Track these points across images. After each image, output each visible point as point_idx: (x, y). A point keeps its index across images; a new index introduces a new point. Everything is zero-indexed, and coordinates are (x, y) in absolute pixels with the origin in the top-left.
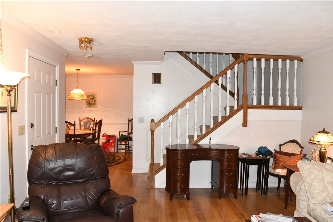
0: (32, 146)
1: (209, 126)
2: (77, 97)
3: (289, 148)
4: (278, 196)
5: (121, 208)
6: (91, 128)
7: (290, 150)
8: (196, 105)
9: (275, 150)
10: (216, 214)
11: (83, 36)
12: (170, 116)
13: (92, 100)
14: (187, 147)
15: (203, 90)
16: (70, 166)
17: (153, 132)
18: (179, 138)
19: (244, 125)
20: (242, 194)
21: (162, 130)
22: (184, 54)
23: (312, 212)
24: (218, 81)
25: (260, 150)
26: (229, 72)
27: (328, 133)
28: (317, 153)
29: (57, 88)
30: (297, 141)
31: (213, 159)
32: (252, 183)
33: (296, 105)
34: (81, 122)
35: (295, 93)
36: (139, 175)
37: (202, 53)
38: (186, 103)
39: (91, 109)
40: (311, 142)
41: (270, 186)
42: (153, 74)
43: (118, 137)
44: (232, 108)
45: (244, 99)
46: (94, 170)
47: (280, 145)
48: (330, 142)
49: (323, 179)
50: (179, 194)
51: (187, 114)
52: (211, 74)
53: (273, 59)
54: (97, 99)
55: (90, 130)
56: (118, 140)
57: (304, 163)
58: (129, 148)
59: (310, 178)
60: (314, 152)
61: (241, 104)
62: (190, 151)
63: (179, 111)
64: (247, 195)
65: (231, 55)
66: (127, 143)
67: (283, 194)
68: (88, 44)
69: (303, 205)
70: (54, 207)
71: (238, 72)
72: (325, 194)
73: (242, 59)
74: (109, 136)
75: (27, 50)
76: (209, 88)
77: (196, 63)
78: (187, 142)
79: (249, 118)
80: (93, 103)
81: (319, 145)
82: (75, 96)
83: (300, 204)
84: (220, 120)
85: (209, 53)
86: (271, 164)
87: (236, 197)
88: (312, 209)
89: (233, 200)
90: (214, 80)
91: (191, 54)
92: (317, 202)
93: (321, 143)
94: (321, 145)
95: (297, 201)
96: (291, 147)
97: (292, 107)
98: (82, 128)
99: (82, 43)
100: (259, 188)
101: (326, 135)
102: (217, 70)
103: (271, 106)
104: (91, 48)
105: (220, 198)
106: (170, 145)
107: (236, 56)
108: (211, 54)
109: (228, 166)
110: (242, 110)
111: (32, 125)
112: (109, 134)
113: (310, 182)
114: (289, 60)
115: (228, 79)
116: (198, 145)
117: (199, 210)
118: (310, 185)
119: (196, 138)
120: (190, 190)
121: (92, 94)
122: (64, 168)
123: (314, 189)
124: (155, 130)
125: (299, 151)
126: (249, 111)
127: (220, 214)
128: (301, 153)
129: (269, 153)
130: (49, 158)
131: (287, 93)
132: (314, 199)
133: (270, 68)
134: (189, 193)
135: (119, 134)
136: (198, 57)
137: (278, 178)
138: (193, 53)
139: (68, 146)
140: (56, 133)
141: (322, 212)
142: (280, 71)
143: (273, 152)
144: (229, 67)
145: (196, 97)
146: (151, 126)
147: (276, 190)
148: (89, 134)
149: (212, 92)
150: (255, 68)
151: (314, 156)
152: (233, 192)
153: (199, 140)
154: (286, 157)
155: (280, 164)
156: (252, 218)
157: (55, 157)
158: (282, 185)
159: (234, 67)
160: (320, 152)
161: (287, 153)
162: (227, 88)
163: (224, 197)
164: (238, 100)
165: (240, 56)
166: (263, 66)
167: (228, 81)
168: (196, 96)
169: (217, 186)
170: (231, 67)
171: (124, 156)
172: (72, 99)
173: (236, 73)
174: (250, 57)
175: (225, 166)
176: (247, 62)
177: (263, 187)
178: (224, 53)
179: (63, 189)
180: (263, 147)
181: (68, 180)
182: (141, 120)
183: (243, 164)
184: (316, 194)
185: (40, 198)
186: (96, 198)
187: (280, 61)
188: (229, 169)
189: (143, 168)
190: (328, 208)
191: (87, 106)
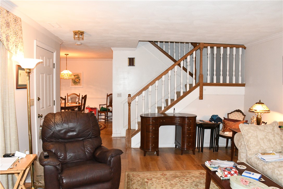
0: (39, 115)
1: (174, 100)
2: (66, 77)
3: (235, 116)
4: (227, 153)
5: (112, 157)
6: (77, 102)
7: (235, 118)
8: (163, 83)
9: (224, 117)
10: (179, 165)
11: (77, 29)
12: (143, 91)
13: (77, 79)
14: (156, 116)
15: (168, 71)
16: (72, 128)
17: (129, 104)
18: (150, 109)
19: (200, 99)
20: (199, 152)
21: (137, 103)
22: (154, 43)
23: (249, 161)
24: (180, 64)
25: (213, 117)
26: (189, 57)
27: (263, 104)
28: (255, 119)
29: (55, 70)
30: (241, 110)
31: (177, 125)
32: (207, 144)
33: (240, 82)
34: (68, 97)
35: (240, 74)
36: (118, 138)
37: (168, 42)
38: (155, 81)
39: (77, 86)
40: (250, 111)
41: (220, 146)
42: (128, 58)
43: (99, 109)
44: (191, 85)
45: (200, 78)
46: (90, 131)
47: (228, 114)
48: (264, 111)
49: (257, 137)
50: (151, 151)
51: (156, 90)
52: (175, 58)
53: (223, 47)
54: (81, 78)
55: (77, 103)
56: (99, 112)
57: (244, 125)
58: (107, 118)
59: (248, 136)
60: (253, 119)
61: (198, 82)
62: (159, 118)
63: (150, 87)
64: (202, 152)
65: (190, 44)
66: (106, 114)
67: (229, 151)
68: (81, 36)
69: (243, 156)
70: (62, 158)
71: (195, 57)
72: (258, 147)
73: (199, 47)
74: (92, 108)
75: (35, 41)
76: (173, 69)
77: (163, 50)
78: (157, 112)
79: (204, 93)
80: (78, 82)
81: (256, 113)
82: (65, 76)
83: (241, 155)
84: (182, 94)
85: (173, 42)
86: (221, 129)
87: (194, 154)
88: (249, 158)
89: (192, 155)
90: (177, 63)
91: (159, 43)
92: (252, 153)
93: (258, 112)
94: (258, 113)
95: (238, 154)
96: (236, 115)
97: (237, 85)
98: (69, 102)
99: (76, 35)
100: (212, 147)
101: (261, 105)
102: (180, 55)
103: (221, 84)
104: (83, 39)
105: (182, 154)
106: (143, 114)
107: (194, 44)
108: (174, 43)
109: (188, 130)
110: (199, 87)
111: (39, 99)
112: (91, 107)
113: (248, 139)
114: (235, 48)
115: (188, 62)
116: (165, 114)
117: (166, 162)
118: (248, 141)
119: (163, 109)
120: (159, 149)
121: (77, 74)
122: (68, 130)
123: (251, 144)
124: (132, 102)
125: (242, 118)
126: (204, 87)
127: (182, 165)
128: (243, 120)
129: (219, 119)
130: (57, 122)
131: (234, 73)
132: (250, 151)
133: (220, 54)
134: (159, 151)
135: (100, 106)
136: (164, 45)
137: (226, 139)
138: (160, 42)
139: (71, 113)
140: (54, 105)
141: (255, 159)
142: (228, 57)
143: (223, 119)
144: (189, 53)
145: (163, 77)
146: (129, 99)
147: (225, 148)
148: (76, 107)
149: (176, 73)
150: (209, 54)
151: (253, 122)
152: (192, 149)
153: (166, 110)
154: (233, 122)
155: (228, 128)
156: (206, 163)
157: (61, 122)
158: (229, 145)
159: (192, 54)
160: (257, 118)
161: (233, 119)
162: (187, 70)
163: (185, 154)
164: (195, 79)
165: (198, 45)
166: (215, 52)
167: (188, 64)
168: (163, 75)
169: (179, 146)
170: (191, 53)
171: (104, 124)
172: (62, 78)
173: (194, 58)
174: (205, 46)
175: (186, 130)
176: (203, 49)
177: (215, 146)
178: (185, 42)
179: (68, 145)
180: (215, 115)
181: (72, 139)
182: (119, 95)
183: (199, 128)
184: (252, 147)
185: (52, 152)
186: (92, 152)
187: (228, 48)
188: (189, 132)
189: (121, 133)
190: (259, 156)
191: (73, 84)
